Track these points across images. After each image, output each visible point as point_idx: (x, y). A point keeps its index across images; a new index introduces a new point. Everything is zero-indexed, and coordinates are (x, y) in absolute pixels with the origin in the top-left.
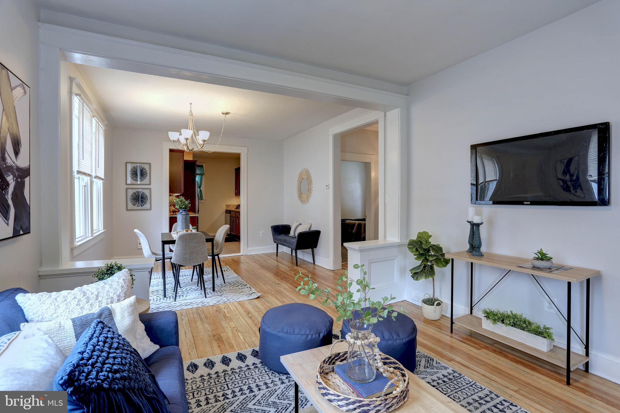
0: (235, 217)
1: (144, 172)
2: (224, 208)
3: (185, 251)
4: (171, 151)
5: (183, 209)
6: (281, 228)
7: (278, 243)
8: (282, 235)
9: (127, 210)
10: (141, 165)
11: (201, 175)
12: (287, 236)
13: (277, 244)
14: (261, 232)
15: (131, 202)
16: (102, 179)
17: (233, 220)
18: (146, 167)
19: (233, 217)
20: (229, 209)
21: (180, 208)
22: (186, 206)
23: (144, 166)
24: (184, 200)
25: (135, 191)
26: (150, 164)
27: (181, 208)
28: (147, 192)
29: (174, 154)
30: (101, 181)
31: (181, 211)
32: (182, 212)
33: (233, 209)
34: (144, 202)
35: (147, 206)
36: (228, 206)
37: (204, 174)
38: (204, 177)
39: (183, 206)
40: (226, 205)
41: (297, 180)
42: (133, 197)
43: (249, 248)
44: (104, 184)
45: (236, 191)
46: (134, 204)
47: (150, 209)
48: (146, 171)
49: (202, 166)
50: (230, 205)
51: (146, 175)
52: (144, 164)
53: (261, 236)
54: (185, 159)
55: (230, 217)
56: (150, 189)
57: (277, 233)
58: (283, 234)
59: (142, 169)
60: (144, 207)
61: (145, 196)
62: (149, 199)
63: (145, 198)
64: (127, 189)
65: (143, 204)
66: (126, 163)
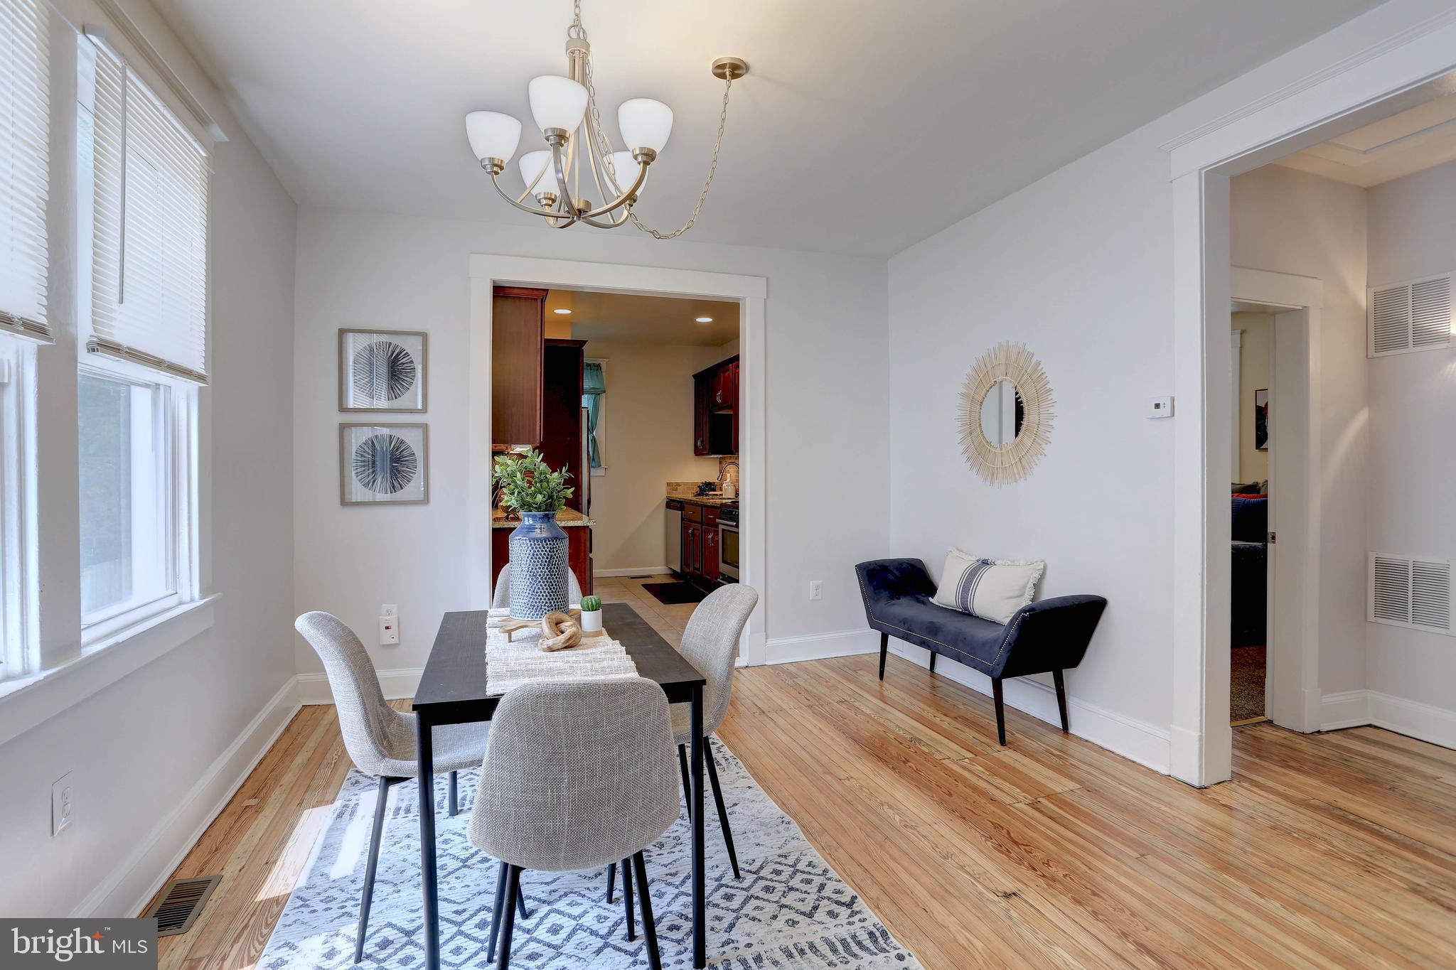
0: (701, 523)
1: (403, 364)
2: (662, 495)
3: (544, 792)
4: (501, 293)
5: (538, 509)
6: (897, 573)
7: (885, 627)
8: (903, 600)
9: (345, 502)
10: (395, 340)
11: (597, 393)
12: (923, 603)
13: (883, 634)
14: (811, 582)
15: (358, 473)
16: (200, 378)
17: (693, 533)
18: (412, 347)
19: (696, 522)
20: (678, 495)
21: (525, 505)
22: (551, 497)
23: (403, 343)
24: (543, 466)
25: (371, 433)
26: (424, 336)
27: (530, 505)
28: (412, 439)
29: (509, 306)
31: (528, 521)
32: (530, 529)
33: (689, 496)
34: (403, 476)
35: (412, 489)
36: (673, 486)
37: (604, 392)
38: (603, 398)
39: (539, 498)
40: (668, 484)
41: (963, 394)
42: (362, 456)
43: (771, 642)
45: (699, 443)
46: (369, 482)
47: (426, 500)
48: (412, 362)
49: (598, 367)
50: (678, 484)
51: (409, 375)
52: (403, 337)
53: (811, 598)
54: (547, 336)
55: (682, 519)
56: (425, 428)
57: (885, 594)
59: (398, 355)
60: (400, 495)
61: (405, 453)
62: (420, 464)
63: (406, 461)
64: (343, 427)
65: (399, 483)
66: (342, 333)
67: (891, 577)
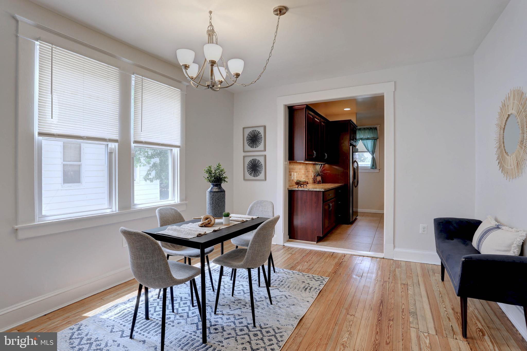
1: (259, 136)
6: (455, 225)
8: (455, 241)
9: (244, 179)
10: (257, 129)
14: (421, 224)
15: (248, 171)
16: (179, 147)
18: (262, 131)
23: (259, 130)
25: (251, 158)
26: (265, 127)
28: (262, 160)
30: (178, 149)
34: (259, 172)
35: (262, 176)
42: (249, 165)
43: (396, 249)
44: (180, 151)
46: (250, 174)
47: (265, 179)
48: (261, 135)
51: (261, 140)
52: (259, 128)
53: (420, 233)
57: (444, 236)
58: (458, 238)
59: (258, 133)
60: (259, 177)
61: (260, 164)
62: (263, 167)
63: (260, 167)
64: (244, 157)
65: (258, 174)
66: (244, 128)
67: (451, 227)
